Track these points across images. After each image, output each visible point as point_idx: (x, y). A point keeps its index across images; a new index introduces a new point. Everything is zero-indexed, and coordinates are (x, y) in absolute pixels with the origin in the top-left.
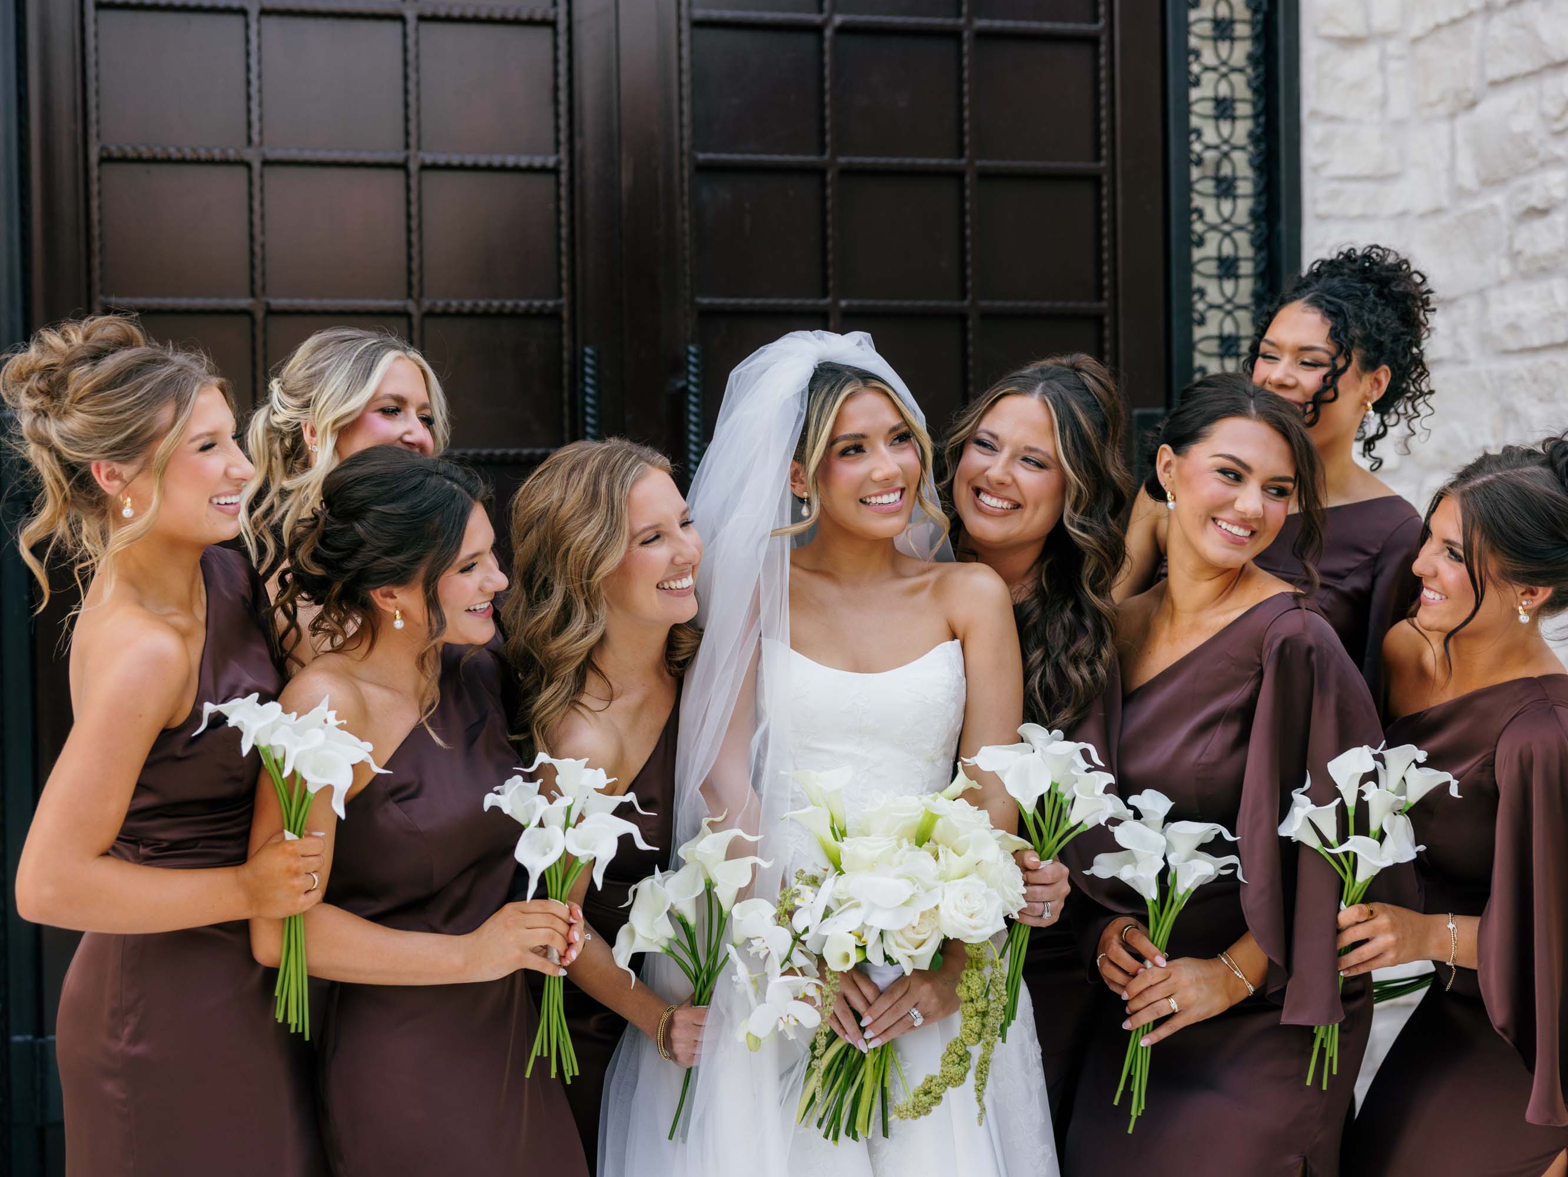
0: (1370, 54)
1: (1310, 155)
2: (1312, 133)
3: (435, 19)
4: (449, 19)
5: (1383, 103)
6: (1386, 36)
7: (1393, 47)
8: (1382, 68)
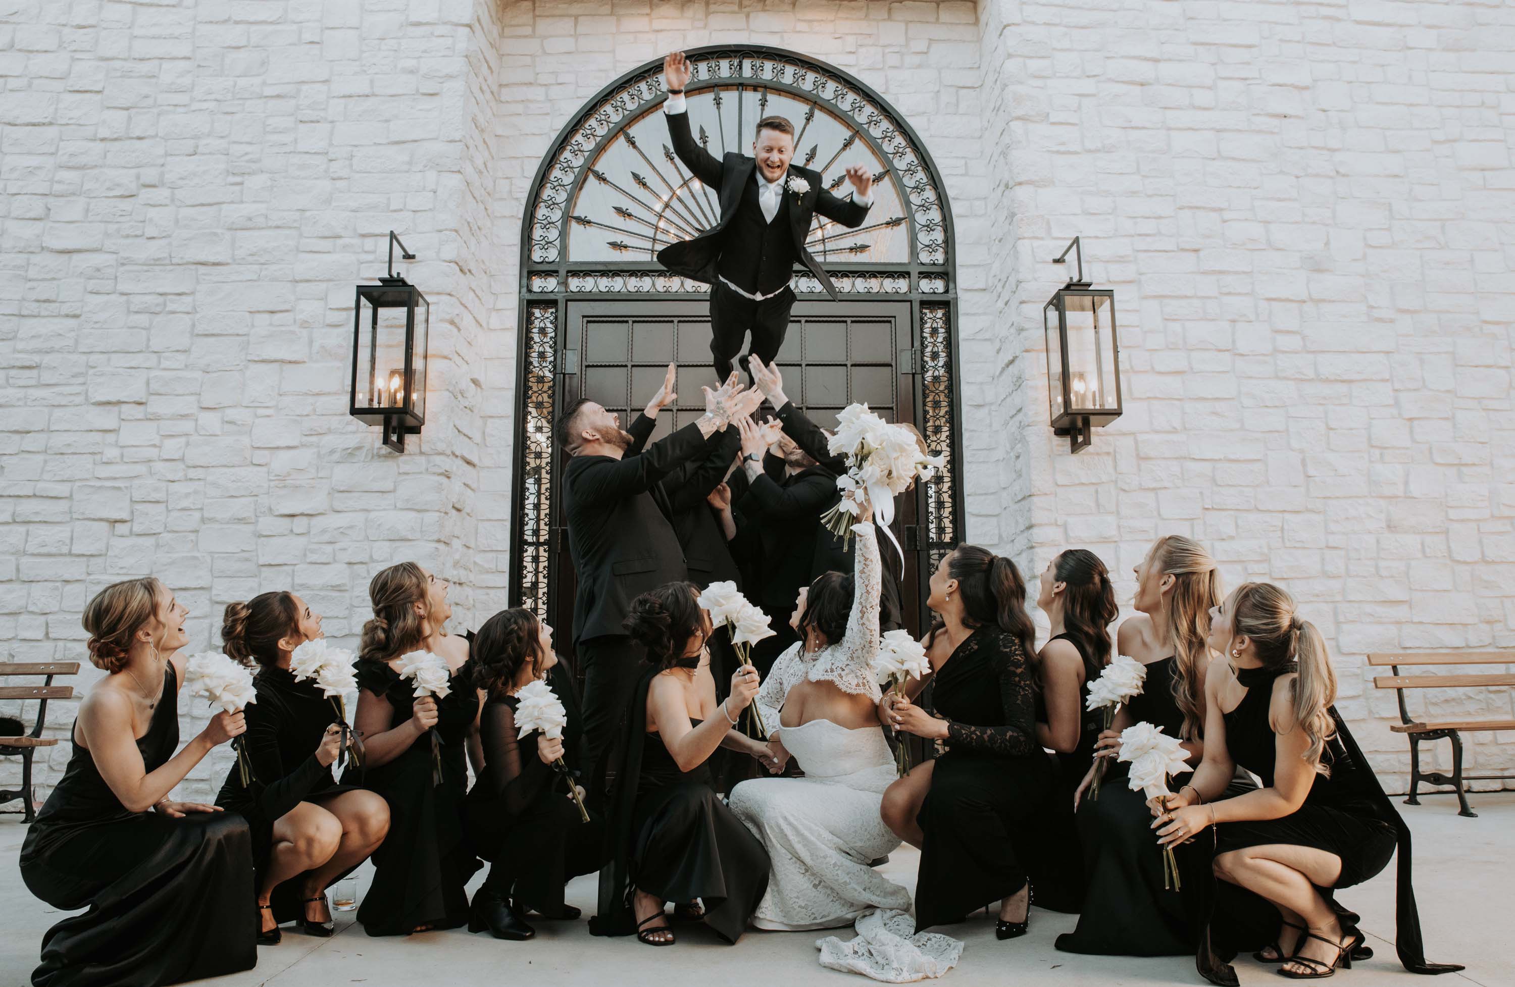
0: (985, 410)
1: (965, 442)
2: (966, 436)
3: (682, 410)
4: (686, 410)
5: (991, 426)
6: (991, 404)
7: (993, 408)
8: (990, 414)
